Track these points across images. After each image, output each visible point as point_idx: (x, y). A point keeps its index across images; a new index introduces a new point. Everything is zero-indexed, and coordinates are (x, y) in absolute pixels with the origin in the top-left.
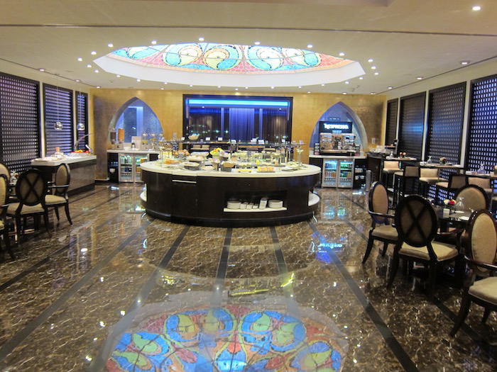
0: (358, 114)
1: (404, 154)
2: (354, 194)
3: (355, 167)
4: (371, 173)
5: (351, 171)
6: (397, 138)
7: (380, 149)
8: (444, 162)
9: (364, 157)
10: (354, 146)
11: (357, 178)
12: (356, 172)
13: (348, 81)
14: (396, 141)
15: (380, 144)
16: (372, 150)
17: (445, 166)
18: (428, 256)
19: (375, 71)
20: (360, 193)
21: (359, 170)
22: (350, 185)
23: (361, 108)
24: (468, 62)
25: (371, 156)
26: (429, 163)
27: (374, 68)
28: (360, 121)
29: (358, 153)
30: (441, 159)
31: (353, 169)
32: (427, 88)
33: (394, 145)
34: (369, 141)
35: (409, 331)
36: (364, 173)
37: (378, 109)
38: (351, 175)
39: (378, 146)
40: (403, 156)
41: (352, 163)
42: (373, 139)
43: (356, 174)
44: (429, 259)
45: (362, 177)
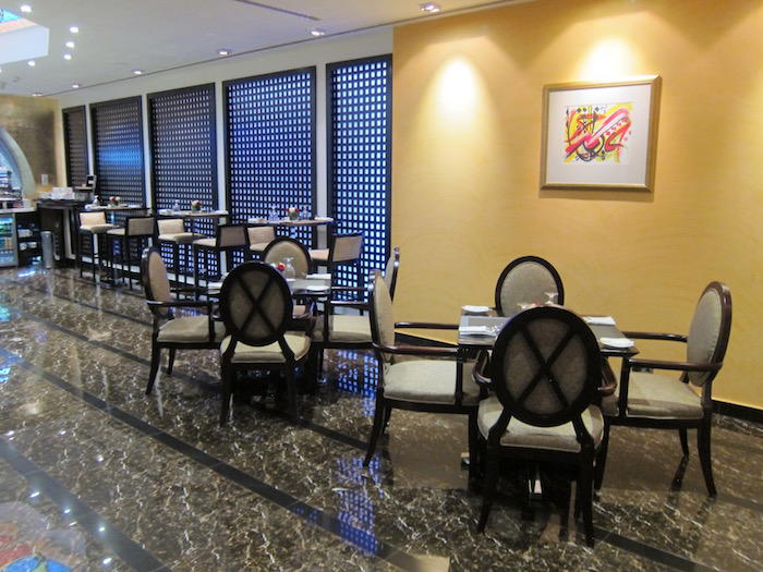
0: (10, 132)
1: (118, 198)
2: (21, 275)
3: (17, 228)
4: (51, 236)
5: (9, 235)
6: (92, 173)
7: (62, 192)
8: (198, 208)
9: (32, 209)
10: (10, 189)
11: (23, 246)
12: (21, 236)
13: (34, 59)
14: (91, 178)
15: (56, 185)
16: (44, 195)
17: (200, 213)
18: (282, 356)
19: (68, 51)
20: (32, 273)
21: (25, 233)
22: (11, 260)
23: (13, 121)
24: (229, 51)
25: (44, 206)
26: (176, 210)
27: (71, 45)
28: (13, 144)
29: (20, 202)
30: (194, 203)
31: (13, 232)
32: (143, 90)
33: (88, 185)
34: (38, 180)
35: (116, 493)
36: (37, 237)
37: (45, 123)
38: (10, 242)
39: (55, 189)
40: (116, 203)
41: (11, 221)
42: (44, 177)
43: (20, 240)
44: (284, 360)
45: (33, 244)
